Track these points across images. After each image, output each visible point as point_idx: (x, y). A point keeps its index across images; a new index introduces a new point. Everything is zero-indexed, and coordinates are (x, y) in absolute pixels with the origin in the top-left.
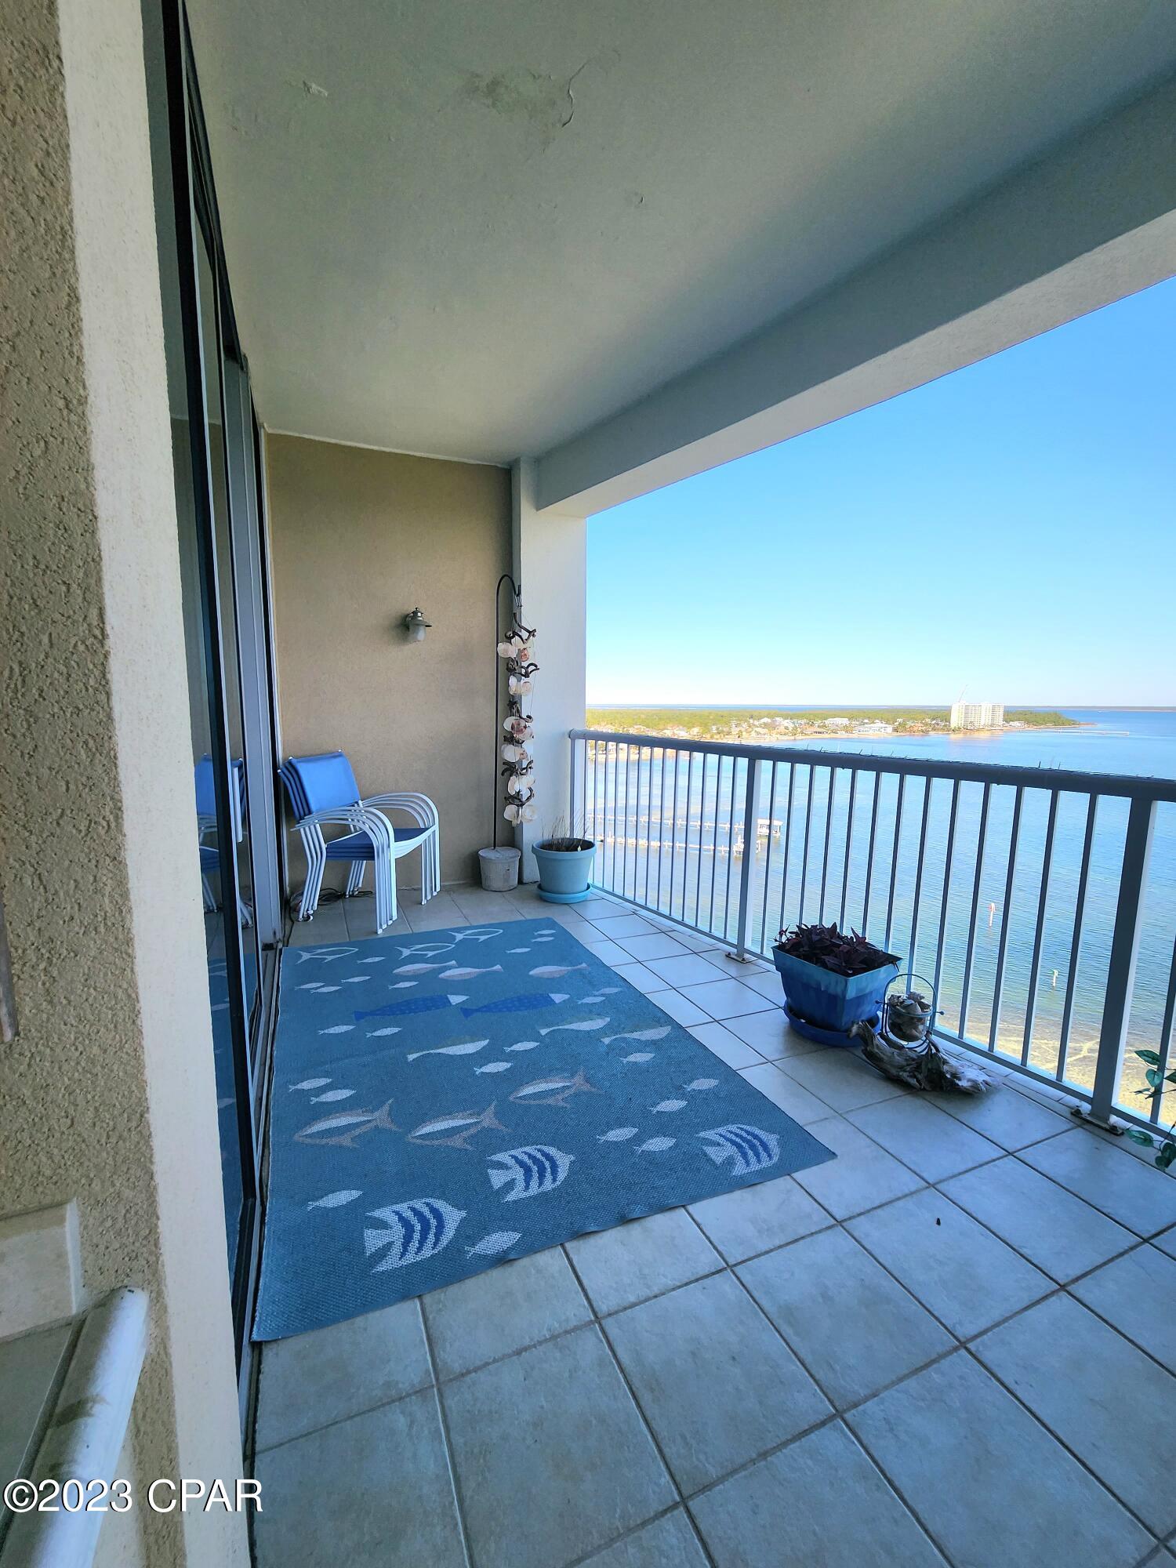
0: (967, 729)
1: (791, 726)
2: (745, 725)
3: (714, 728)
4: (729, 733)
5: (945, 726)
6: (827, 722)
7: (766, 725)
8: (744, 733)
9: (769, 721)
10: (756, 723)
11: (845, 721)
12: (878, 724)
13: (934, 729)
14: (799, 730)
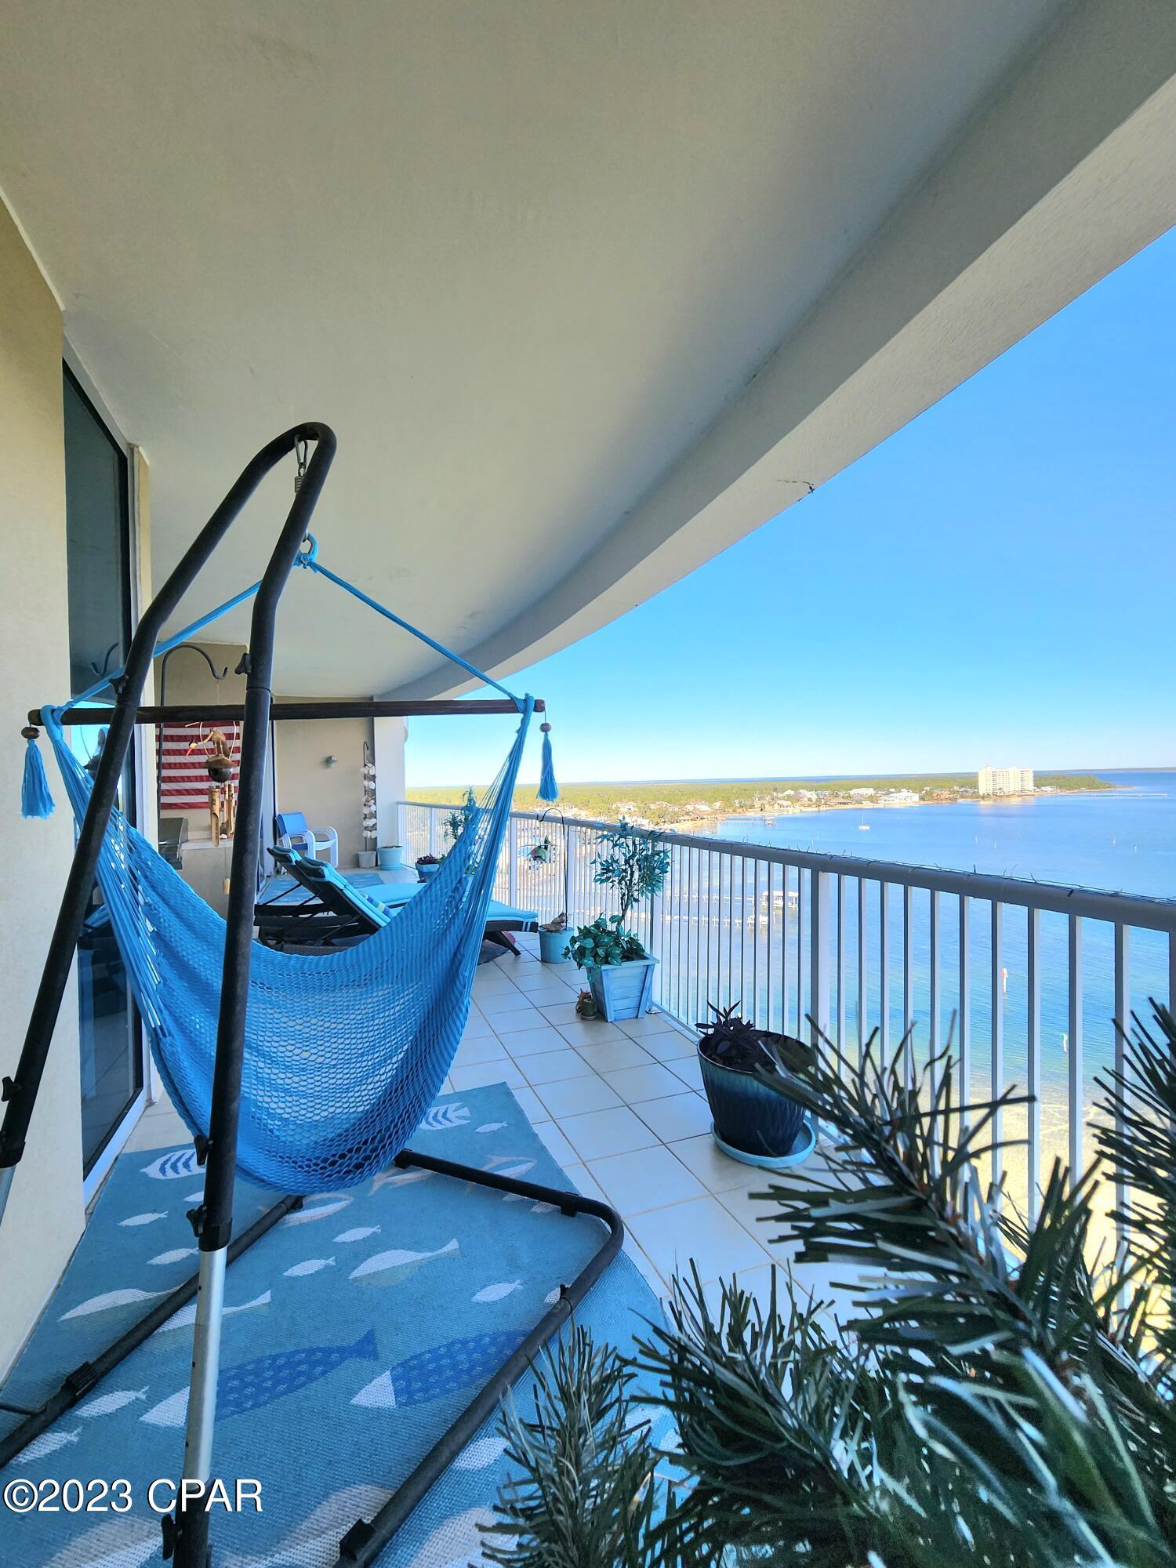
0: (995, 795)
1: (814, 797)
2: (768, 798)
3: (737, 801)
4: (752, 807)
5: (974, 793)
6: (852, 792)
7: (789, 798)
8: (767, 806)
9: (792, 793)
10: (780, 795)
11: (871, 791)
12: (904, 792)
13: (962, 797)
14: (823, 801)
